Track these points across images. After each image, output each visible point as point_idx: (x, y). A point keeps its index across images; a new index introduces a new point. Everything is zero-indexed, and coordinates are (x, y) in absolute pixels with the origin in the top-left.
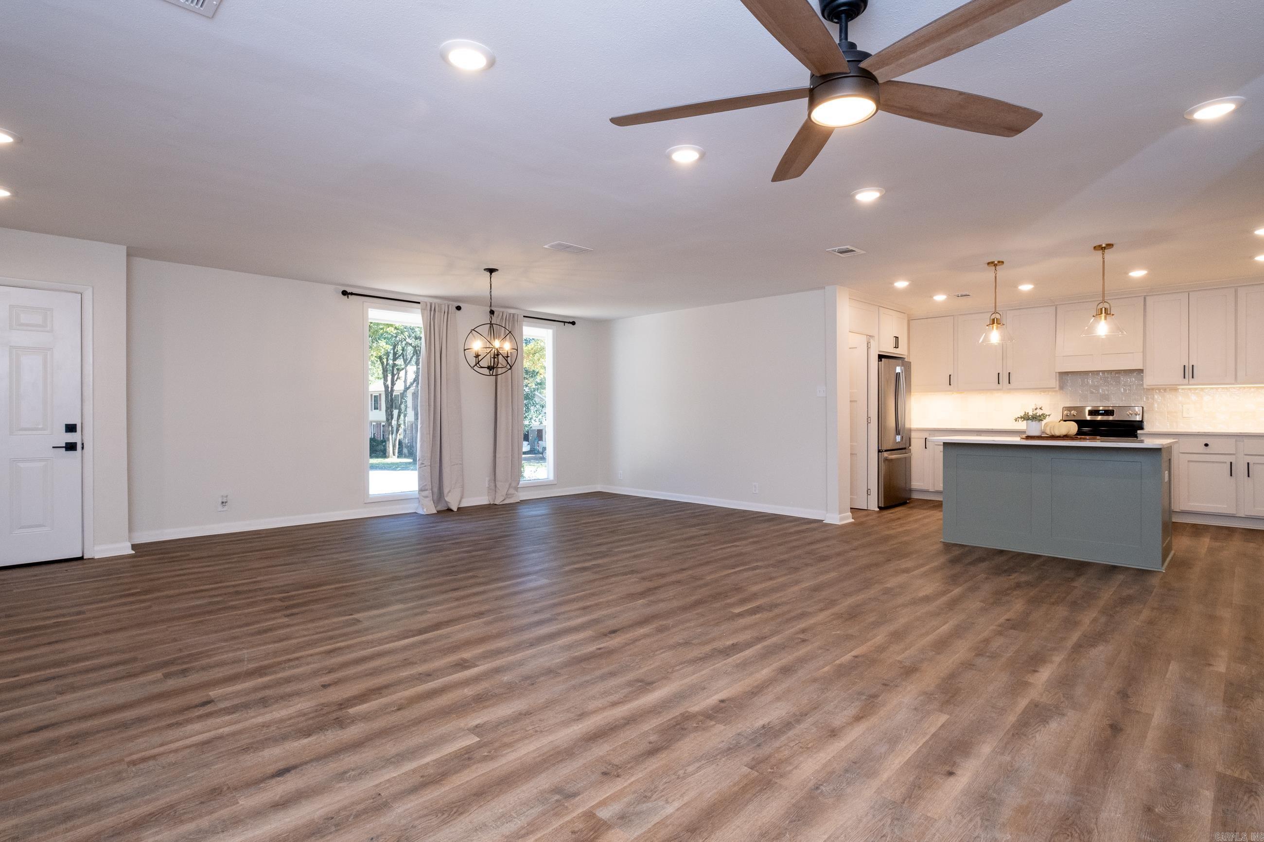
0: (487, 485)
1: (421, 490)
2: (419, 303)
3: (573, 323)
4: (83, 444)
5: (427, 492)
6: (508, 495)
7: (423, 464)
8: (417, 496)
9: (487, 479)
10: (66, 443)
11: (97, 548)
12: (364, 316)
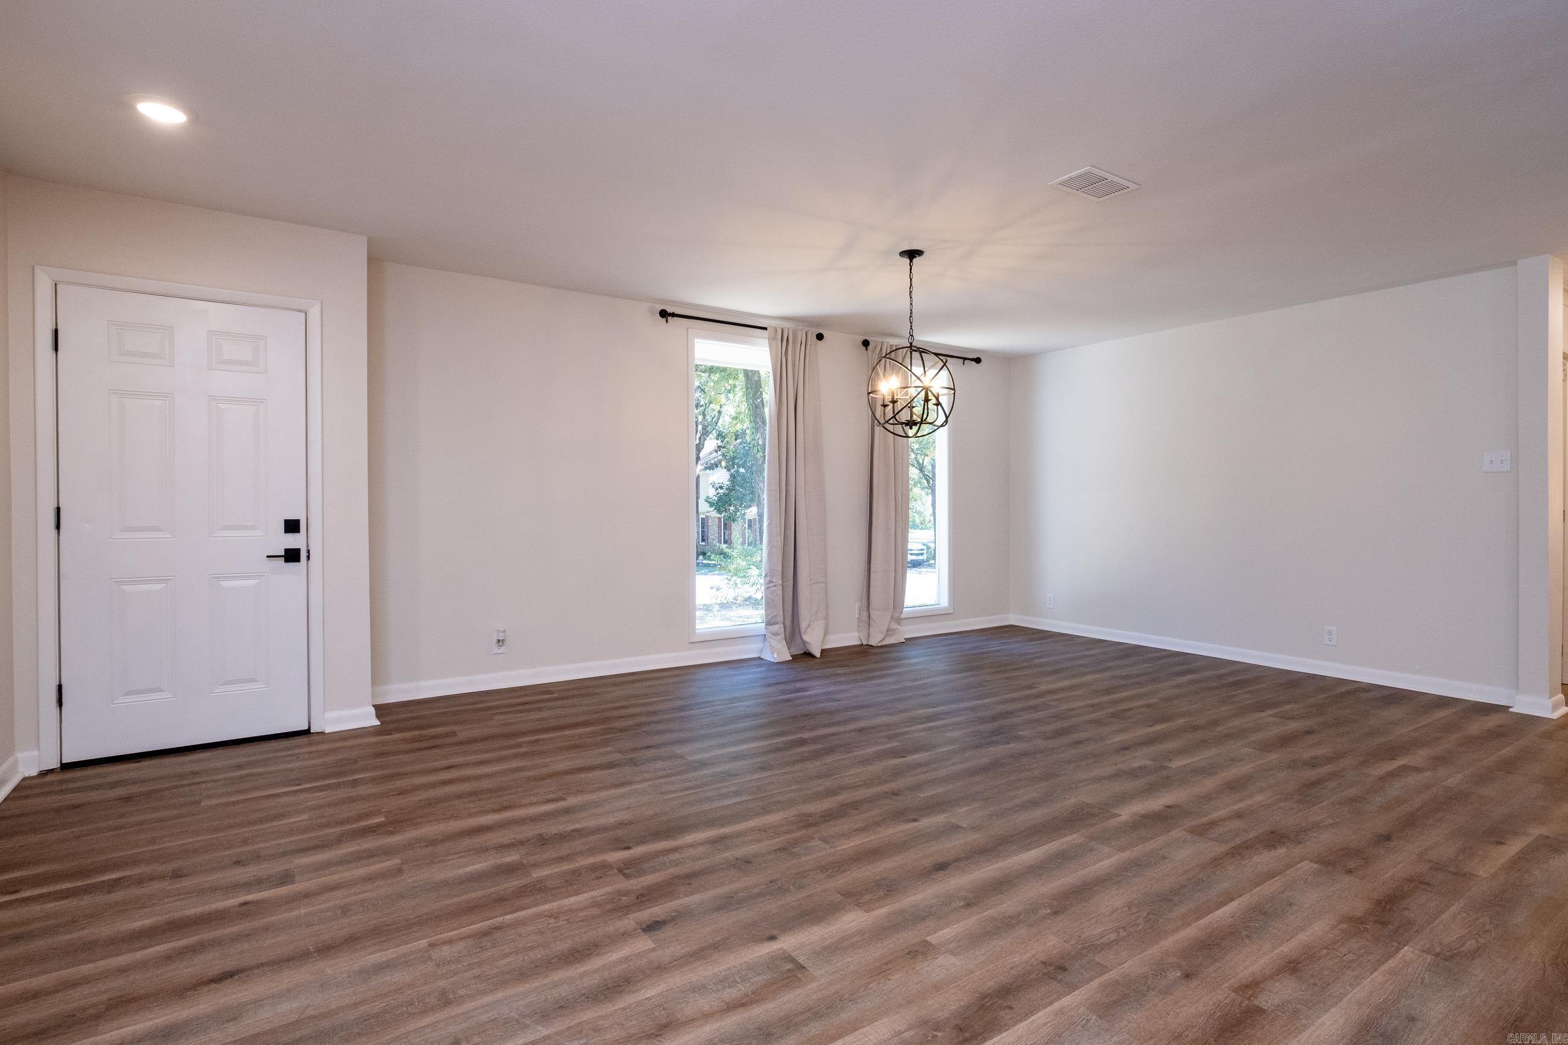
0: (857, 616)
1: (769, 623)
2: (765, 329)
3: (978, 360)
4: (308, 552)
5: (777, 626)
6: (889, 632)
7: (773, 582)
8: (764, 632)
9: (857, 605)
10: (286, 550)
11: (329, 715)
12: (689, 351)
